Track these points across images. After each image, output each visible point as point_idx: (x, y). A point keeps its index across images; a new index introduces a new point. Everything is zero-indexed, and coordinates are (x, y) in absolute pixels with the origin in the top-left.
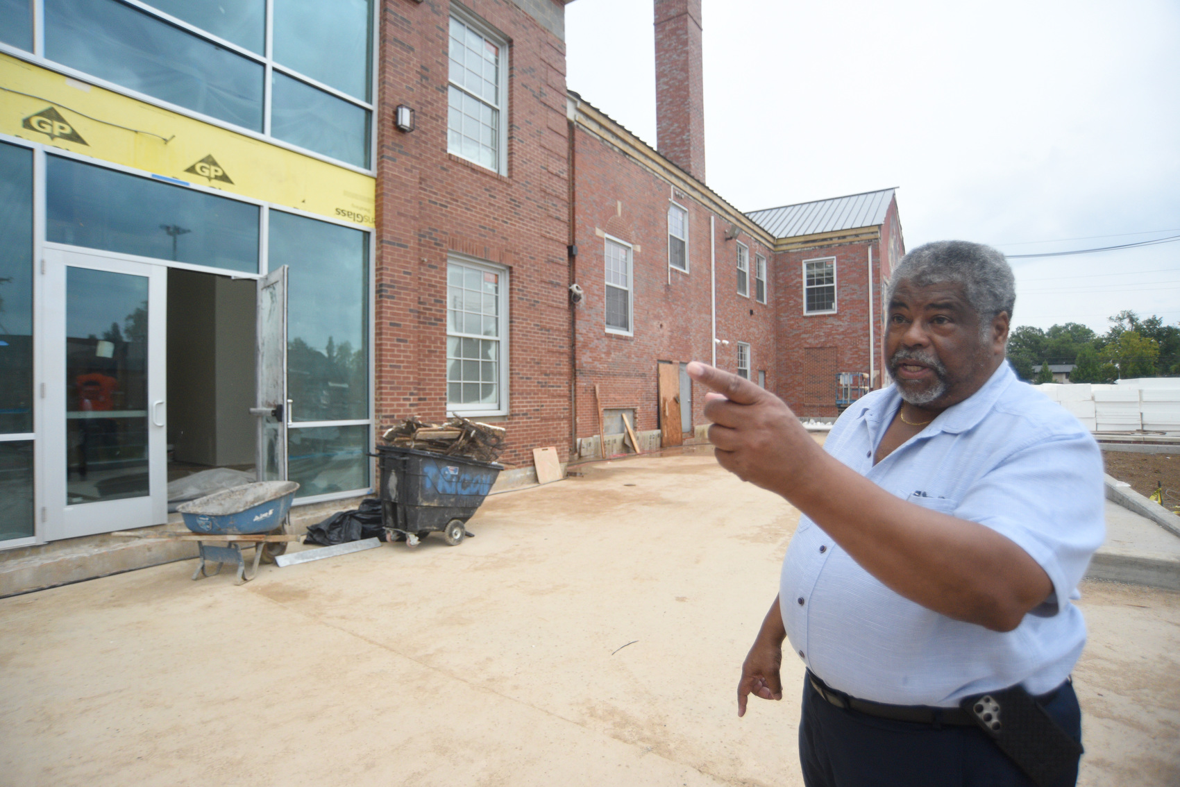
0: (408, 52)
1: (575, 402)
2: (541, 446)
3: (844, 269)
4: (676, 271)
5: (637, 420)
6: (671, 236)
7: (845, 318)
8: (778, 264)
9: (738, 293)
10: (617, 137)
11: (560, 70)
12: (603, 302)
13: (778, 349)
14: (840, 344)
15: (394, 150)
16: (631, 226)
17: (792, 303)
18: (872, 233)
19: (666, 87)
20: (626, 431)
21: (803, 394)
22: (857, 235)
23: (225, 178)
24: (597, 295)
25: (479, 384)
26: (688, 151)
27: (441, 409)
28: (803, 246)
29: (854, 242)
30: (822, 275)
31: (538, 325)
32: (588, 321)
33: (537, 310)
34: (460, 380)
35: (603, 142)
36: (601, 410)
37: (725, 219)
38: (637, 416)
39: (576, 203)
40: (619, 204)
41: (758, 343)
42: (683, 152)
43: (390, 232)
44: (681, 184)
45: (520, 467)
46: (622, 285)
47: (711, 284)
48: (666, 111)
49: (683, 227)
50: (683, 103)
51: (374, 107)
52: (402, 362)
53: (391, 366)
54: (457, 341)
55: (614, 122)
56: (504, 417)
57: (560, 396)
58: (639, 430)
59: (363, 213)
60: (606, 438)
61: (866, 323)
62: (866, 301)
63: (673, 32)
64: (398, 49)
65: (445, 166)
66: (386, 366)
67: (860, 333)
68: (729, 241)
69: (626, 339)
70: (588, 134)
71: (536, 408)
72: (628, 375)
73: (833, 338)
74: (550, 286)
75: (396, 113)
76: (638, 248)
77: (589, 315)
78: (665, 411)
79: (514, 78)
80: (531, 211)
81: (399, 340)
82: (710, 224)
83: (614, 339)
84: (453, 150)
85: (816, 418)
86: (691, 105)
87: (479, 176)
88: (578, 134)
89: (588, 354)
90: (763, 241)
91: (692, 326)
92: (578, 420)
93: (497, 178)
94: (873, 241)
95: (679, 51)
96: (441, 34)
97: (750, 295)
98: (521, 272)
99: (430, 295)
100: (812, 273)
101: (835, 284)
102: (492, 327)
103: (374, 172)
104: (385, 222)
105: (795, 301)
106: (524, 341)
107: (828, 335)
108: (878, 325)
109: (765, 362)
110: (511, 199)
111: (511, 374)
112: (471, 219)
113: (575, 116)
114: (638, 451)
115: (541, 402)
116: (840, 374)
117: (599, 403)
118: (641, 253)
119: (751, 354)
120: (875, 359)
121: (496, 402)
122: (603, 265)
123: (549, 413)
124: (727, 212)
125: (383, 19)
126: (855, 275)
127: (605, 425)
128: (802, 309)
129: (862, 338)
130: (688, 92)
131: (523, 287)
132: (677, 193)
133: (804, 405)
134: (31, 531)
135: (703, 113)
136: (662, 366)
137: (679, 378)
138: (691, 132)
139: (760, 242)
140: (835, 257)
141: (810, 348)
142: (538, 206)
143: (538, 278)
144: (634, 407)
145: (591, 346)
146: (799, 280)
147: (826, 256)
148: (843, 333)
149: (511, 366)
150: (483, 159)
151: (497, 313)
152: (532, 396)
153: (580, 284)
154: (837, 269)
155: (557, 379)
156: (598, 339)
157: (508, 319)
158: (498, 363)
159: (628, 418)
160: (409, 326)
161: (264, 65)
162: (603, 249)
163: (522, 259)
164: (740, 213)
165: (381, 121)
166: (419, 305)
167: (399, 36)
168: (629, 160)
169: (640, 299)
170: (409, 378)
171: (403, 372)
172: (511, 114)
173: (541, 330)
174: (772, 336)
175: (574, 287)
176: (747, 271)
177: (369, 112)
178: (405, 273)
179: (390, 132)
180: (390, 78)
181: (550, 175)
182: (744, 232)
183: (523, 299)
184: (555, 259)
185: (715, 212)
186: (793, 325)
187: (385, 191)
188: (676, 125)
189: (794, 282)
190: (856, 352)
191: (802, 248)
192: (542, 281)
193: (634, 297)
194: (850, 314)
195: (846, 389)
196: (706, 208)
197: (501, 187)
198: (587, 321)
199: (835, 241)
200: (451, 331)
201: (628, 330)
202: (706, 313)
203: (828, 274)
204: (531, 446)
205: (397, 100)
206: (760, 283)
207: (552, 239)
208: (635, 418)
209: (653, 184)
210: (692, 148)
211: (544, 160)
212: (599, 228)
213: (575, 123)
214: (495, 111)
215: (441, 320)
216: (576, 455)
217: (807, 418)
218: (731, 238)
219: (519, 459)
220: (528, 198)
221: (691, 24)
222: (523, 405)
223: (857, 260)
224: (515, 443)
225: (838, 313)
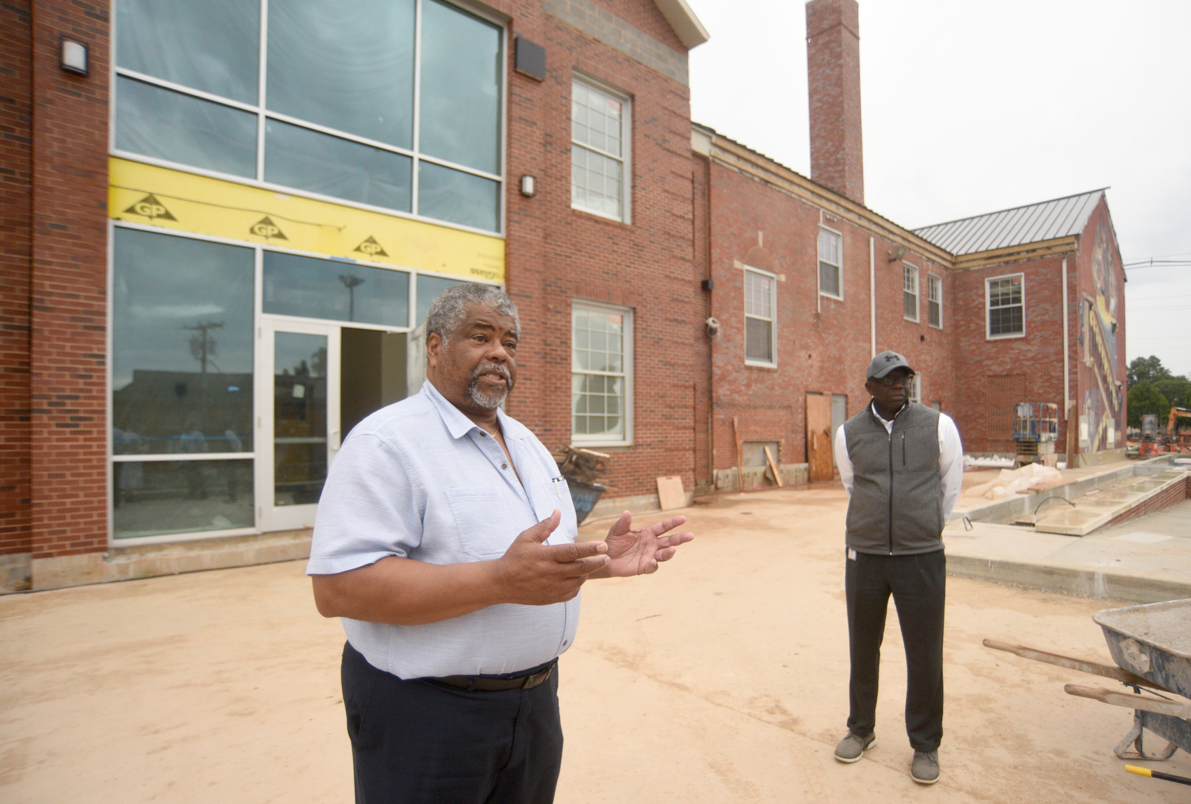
0: (531, 127)
1: (712, 434)
2: (665, 475)
3: (1033, 287)
4: (828, 299)
5: (781, 453)
6: (821, 262)
7: (1034, 342)
8: (957, 283)
9: (905, 318)
10: (758, 166)
11: (685, 115)
12: (743, 335)
13: (957, 377)
14: (1029, 371)
15: (519, 214)
16: (774, 255)
17: (973, 326)
18: (1068, 244)
19: (819, 104)
20: (768, 463)
21: (986, 427)
22: (1049, 248)
23: (382, 253)
24: (735, 328)
25: (603, 417)
26: (843, 170)
27: (567, 439)
28: (986, 262)
29: (1045, 255)
30: (1008, 294)
31: (662, 361)
32: (726, 354)
33: (661, 346)
34: (585, 412)
35: (741, 173)
36: (739, 442)
37: (889, 239)
38: (781, 448)
39: (713, 238)
40: (760, 234)
41: (932, 371)
42: (837, 172)
43: (516, 286)
44: (833, 207)
45: (643, 494)
46: (765, 316)
47: (870, 310)
48: (819, 130)
49: (837, 251)
50: (837, 120)
51: (502, 178)
52: (528, 397)
53: (518, 402)
54: (583, 377)
55: (753, 152)
56: (628, 447)
57: (685, 428)
58: (784, 463)
59: (494, 270)
60: (744, 470)
61: (1060, 347)
62: (1059, 322)
63: (826, 45)
64: (523, 126)
65: (569, 221)
66: (513, 401)
67: (1053, 358)
68: (893, 263)
69: (769, 371)
70: (725, 167)
71: (660, 439)
72: (771, 407)
73: (1021, 364)
74: (675, 323)
75: (521, 182)
76: (783, 278)
77: (727, 348)
78: (813, 444)
79: (636, 130)
80: (654, 254)
81: (525, 379)
82: (869, 246)
83: (755, 371)
84: (577, 205)
85: (1000, 454)
86: (845, 121)
87: (602, 226)
88: (714, 169)
89: (727, 386)
90: (938, 260)
91: (848, 355)
92: (715, 452)
93: (621, 226)
94: (1069, 253)
95: (832, 66)
96: (564, 101)
97: (921, 319)
98: (644, 312)
99: (556, 338)
100: (997, 293)
101: (1023, 304)
102: (618, 364)
103: (503, 234)
104: (512, 278)
105: (977, 324)
106: (648, 376)
107: (1016, 360)
108: (1074, 348)
109: (940, 392)
110: (635, 245)
111: (635, 407)
112: (595, 267)
113: (710, 151)
114: (780, 483)
115: (666, 433)
116: (1018, 405)
117: (737, 436)
118: (786, 282)
119: (922, 384)
120: (1070, 387)
121: (621, 433)
122: (743, 297)
123: (674, 444)
124: (890, 232)
125: (510, 101)
126: (1046, 293)
127: (745, 457)
128: (985, 333)
129: (1055, 363)
130: (842, 108)
131: (647, 325)
132: (828, 217)
133: (987, 440)
134: (251, 523)
135: (861, 128)
136: (810, 398)
137: (831, 410)
138: (847, 150)
139: (934, 262)
140: (1023, 274)
141: (994, 376)
142: (662, 249)
143: (662, 317)
144: (778, 440)
145: (728, 378)
146: (981, 300)
147: (1013, 273)
148: (1032, 358)
149: (635, 399)
150: (608, 210)
151: (622, 351)
152: (656, 427)
153: (718, 317)
154: (1025, 287)
155: (683, 412)
156: (737, 372)
157: (632, 357)
158: (623, 398)
159: (771, 451)
160: (534, 366)
161: (411, 158)
162: (742, 281)
163: (645, 300)
164: (907, 231)
165: (508, 190)
166: (546, 347)
167: (523, 114)
168: (771, 188)
169: (785, 330)
170: (534, 412)
171: (528, 407)
172: (634, 165)
173: (665, 365)
174: (949, 364)
175: (710, 321)
176: (917, 293)
177: (499, 183)
178: (531, 320)
179: (516, 199)
180: (515, 152)
181: (674, 217)
182: (912, 252)
183: (646, 337)
184: (679, 298)
185: (875, 232)
186: (974, 350)
187: (512, 251)
188: (830, 144)
189: (976, 303)
190: (1048, 380)
191: (984, 265)
192: (667, 319)
193: (778, 328)
194: (1042, 337)
195: (1025, 422)
196: (864, 229)
197: (624, 234)
198: (724, 353)
199: (1024, 255)
200: (576, 367)
201: (771, 361)
202: (865, 341)
203: (1014, 293)
204: (655, 474)
205: (522, 169)
206: (933, 307)
207: (676, 278)
208: (779, 451)
209: (799, 210)
210: (847, 168)
211: (668, 205)
212: (738, 260)
213: (711, 158)
214: (620, 163)
215: (566, 360)
216: (713, 487)
217: (991, 454)
218: (895, 260)
219: (643, 486)
220: (651, 242)
221: (845, 34)
222: (648, 436)
223: (1049, 276)
224: (638, 472)
225: (1026, 336)
